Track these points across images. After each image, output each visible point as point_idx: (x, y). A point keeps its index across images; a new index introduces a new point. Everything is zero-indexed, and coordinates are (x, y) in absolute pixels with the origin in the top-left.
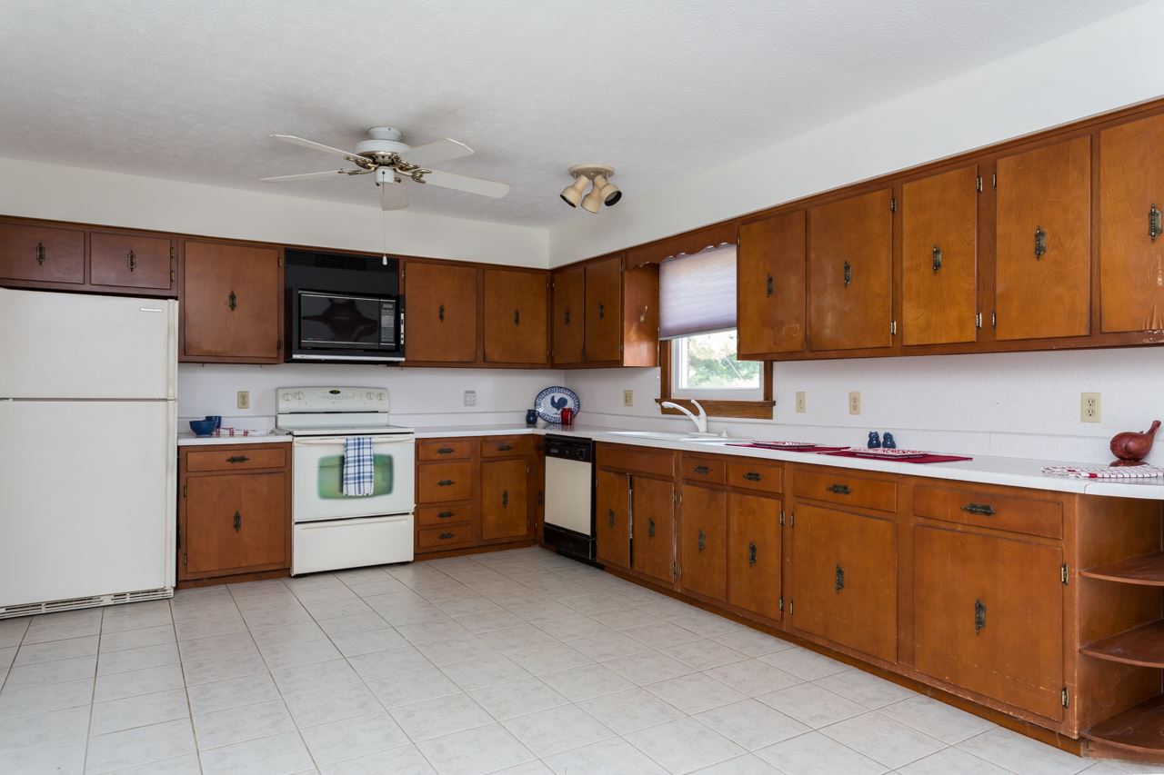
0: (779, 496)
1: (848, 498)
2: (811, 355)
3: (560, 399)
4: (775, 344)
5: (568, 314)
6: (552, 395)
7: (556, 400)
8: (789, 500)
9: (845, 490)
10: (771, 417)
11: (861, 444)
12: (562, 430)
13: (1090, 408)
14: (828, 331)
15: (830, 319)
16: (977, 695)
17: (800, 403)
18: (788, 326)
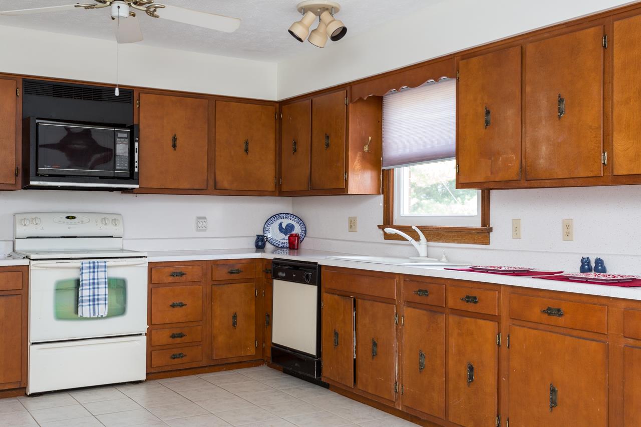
0: (496, 318)
1: (561, 321)
2: (526, 184)
3: (288, 225)
4: (492, 173)
5: (295, 143)
6: (280, 221)
8: (505, 322)
9: (559, 312)
10: (488, 243)
11: (574, 269)
12: (290, 254)
14: (542, 161)
15: (544, 150)
17: (516, 230)
18: (505, 156)
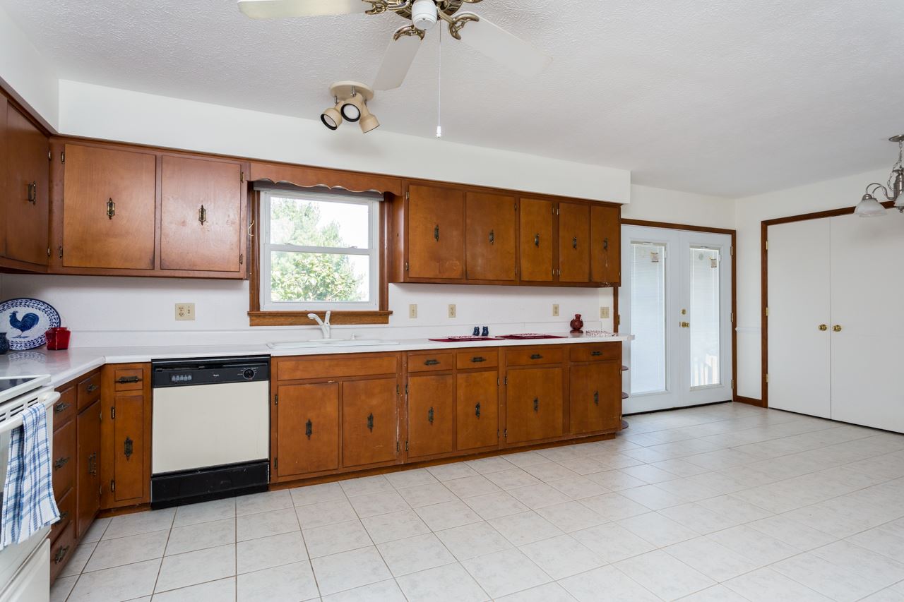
0: (496, 368)
1: (540, 360)
3: (27, 316)
4: (440, 272)
7: (20, 317)
9: (539, 357)
10: (387, 323)
13: (556, 311)
14: (479, 268)
15: (480, 261)
16: (592, 432)
17: (413, 312)
18: (451, 262)
